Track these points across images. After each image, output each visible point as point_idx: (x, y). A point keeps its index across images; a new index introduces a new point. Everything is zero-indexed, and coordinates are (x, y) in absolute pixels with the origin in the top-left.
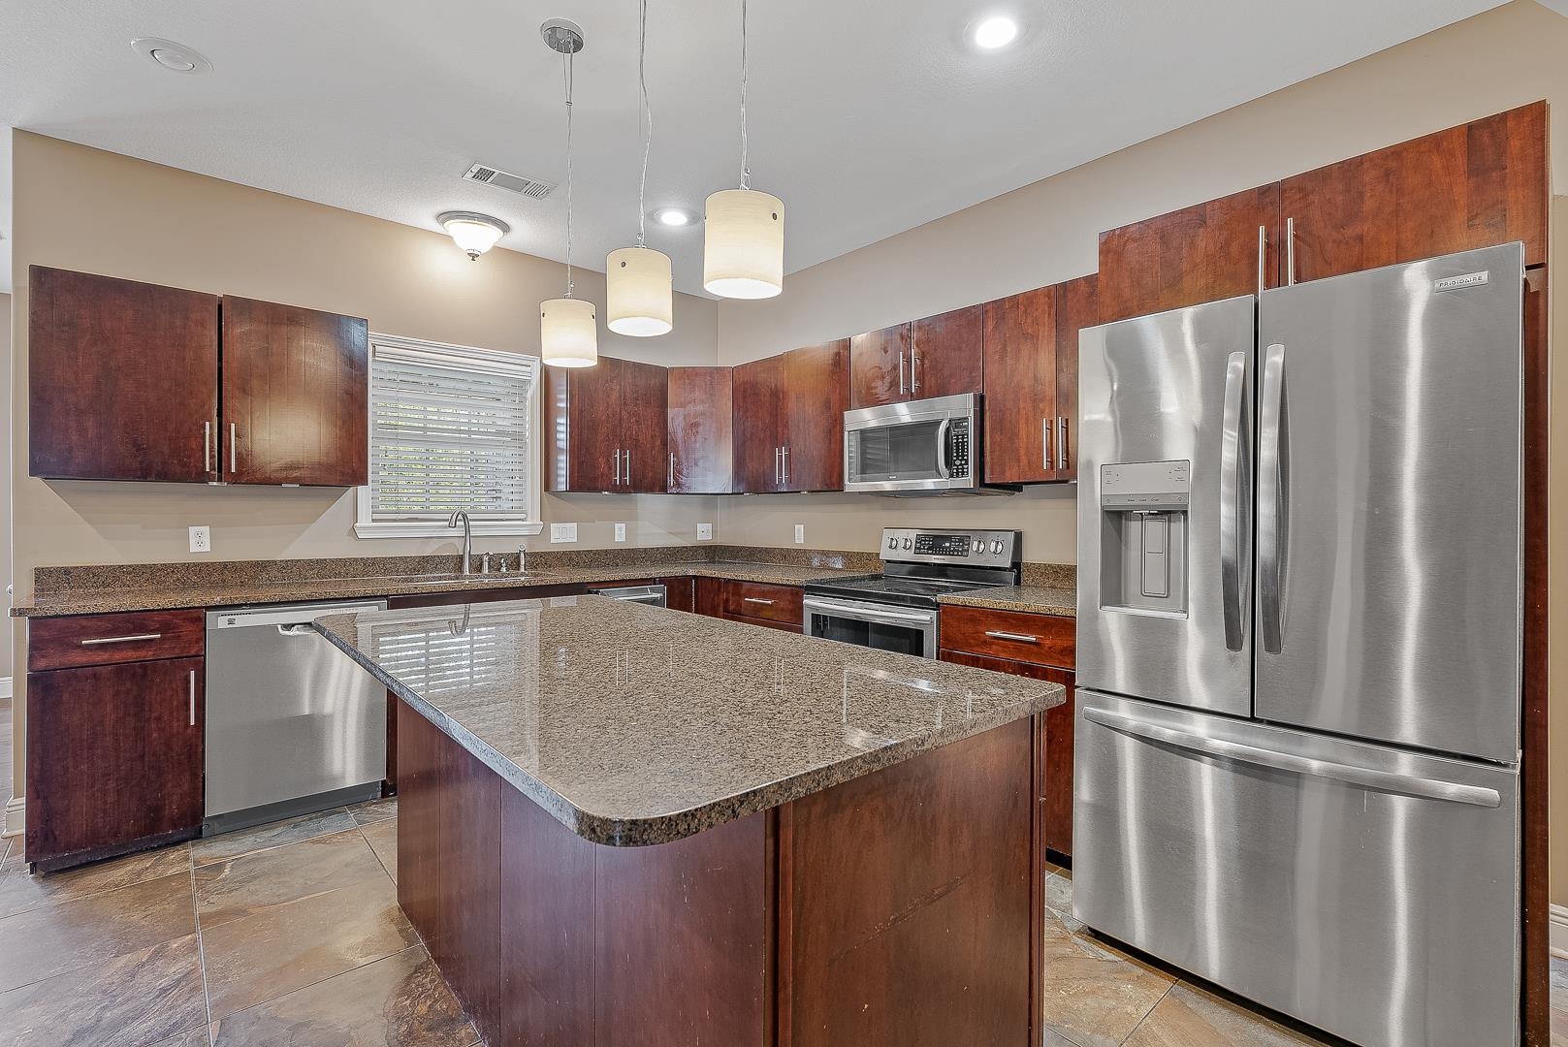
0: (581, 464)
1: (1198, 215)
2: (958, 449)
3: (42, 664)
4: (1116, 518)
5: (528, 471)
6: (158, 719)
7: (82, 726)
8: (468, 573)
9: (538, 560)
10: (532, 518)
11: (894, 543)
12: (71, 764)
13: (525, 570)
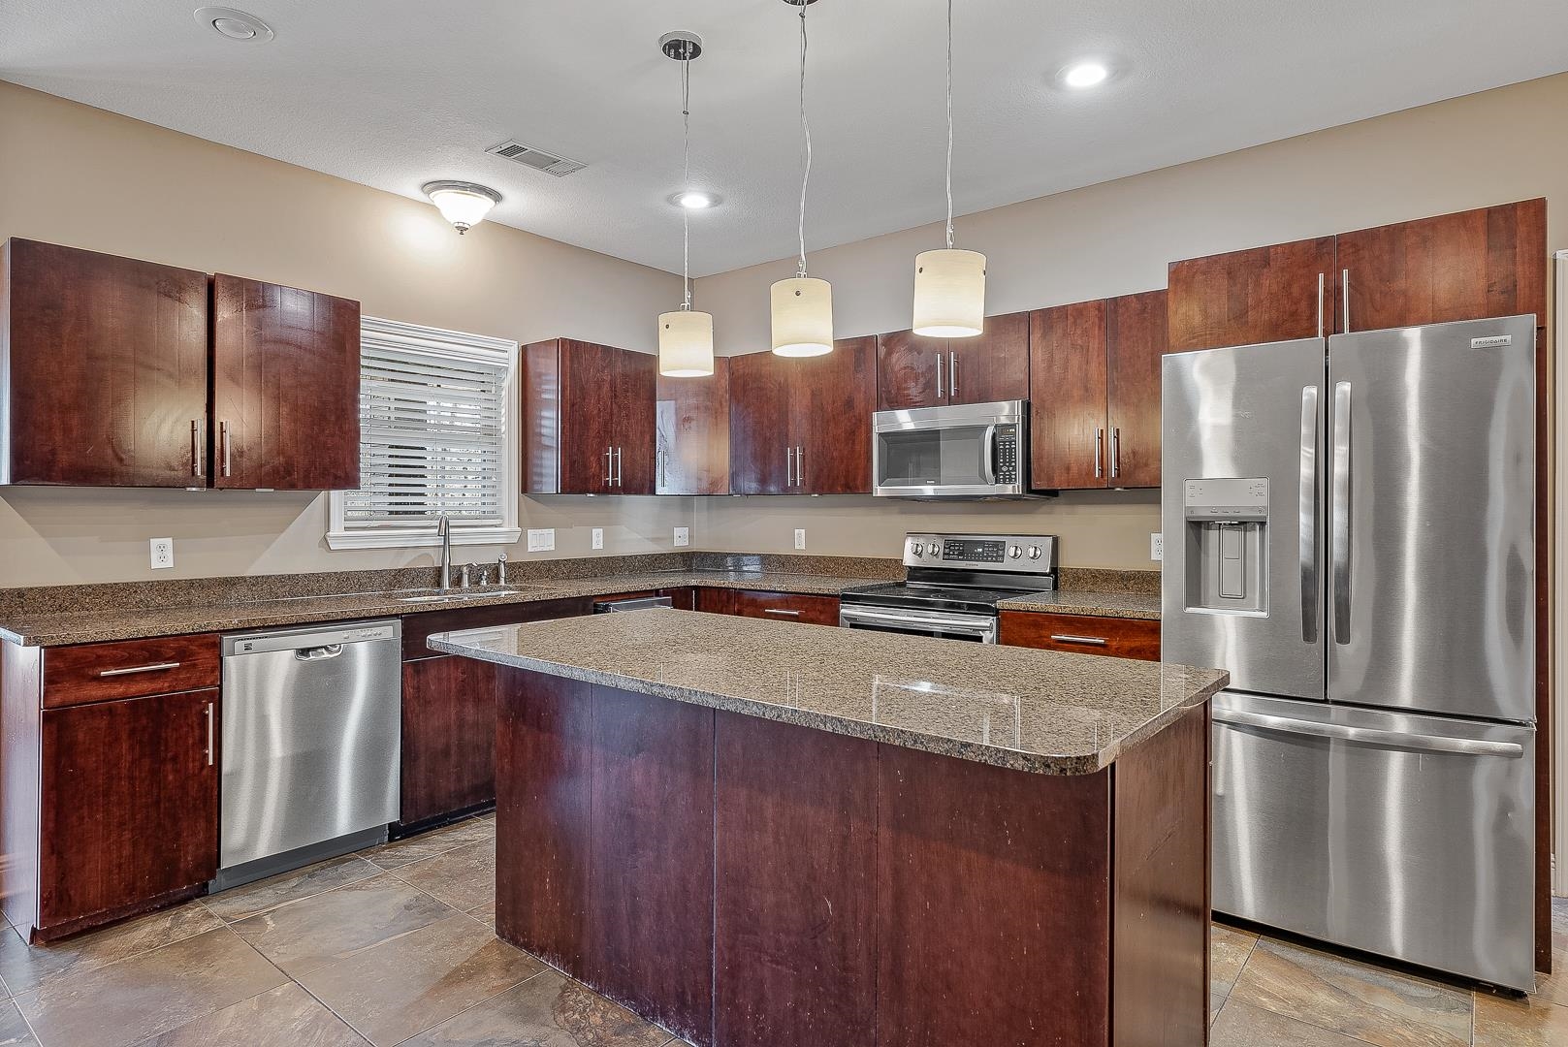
0: (573, 463)
1: (1261, 258)
2: (1005, 455)
3: (57, 699)
4: (1197, 527)
5: (505, 470)
6: (175, 759)
7: (97, 769)
8: (448, 588)
9: (521, 571)
10: (510, 523)
11: (920, 549)
12: (86, 814)
13: (506, 583)
